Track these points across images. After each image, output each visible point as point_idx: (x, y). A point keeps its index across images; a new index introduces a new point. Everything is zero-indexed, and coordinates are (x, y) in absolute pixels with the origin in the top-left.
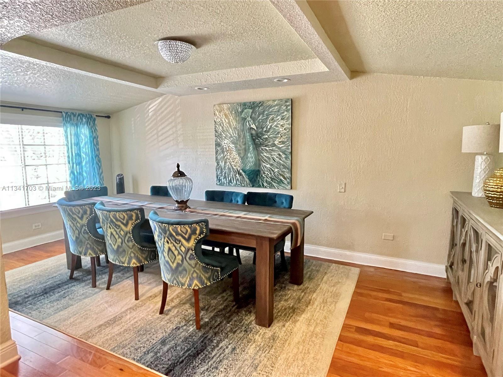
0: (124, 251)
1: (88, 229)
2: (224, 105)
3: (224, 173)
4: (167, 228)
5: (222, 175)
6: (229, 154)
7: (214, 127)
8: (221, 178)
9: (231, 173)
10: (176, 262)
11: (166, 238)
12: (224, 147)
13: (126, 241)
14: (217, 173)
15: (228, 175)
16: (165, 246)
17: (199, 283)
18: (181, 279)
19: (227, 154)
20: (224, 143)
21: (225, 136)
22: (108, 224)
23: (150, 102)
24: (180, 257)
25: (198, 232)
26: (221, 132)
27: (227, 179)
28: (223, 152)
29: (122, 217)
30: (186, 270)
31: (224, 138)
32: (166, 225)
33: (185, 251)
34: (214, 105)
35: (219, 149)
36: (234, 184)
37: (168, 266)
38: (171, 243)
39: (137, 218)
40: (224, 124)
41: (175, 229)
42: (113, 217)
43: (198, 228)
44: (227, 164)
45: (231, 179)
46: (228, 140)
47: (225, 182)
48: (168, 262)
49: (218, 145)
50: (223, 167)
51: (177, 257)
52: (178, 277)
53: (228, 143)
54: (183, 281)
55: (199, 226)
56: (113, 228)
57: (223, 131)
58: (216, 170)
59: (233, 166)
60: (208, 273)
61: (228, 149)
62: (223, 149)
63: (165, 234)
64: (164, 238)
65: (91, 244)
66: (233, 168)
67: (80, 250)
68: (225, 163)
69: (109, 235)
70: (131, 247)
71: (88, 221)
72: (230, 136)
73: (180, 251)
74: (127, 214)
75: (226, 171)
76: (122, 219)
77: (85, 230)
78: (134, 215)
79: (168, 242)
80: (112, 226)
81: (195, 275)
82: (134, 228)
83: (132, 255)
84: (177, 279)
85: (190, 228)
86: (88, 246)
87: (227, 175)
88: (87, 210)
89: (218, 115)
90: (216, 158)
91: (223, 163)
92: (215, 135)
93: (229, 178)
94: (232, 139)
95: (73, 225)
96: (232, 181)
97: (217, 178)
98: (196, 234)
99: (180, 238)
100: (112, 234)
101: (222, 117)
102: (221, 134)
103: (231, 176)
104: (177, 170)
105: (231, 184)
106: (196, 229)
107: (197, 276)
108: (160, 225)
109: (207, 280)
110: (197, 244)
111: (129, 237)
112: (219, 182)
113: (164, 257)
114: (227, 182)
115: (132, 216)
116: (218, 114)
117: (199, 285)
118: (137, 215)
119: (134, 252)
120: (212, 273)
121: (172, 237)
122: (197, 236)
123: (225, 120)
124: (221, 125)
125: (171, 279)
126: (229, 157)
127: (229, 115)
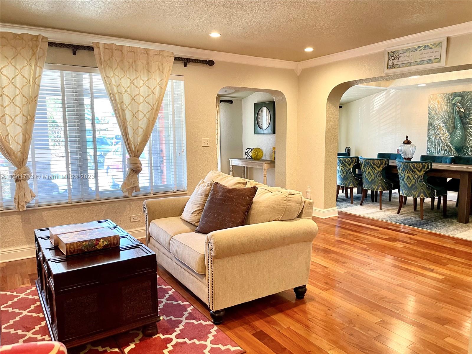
0: (375, 182)
1: (352, 171)
2: (438, 95)
3: (434, 145)
4: (409, 165)
5: (432, 147)
6: (439, 131)
7: (428, 111)
8: (431, 149)
9: (440, 145)
10: (411, 183)
11: (407, 171)
12: (436, 126)
13: (377, 176)
14: (428, 146)
16: (405, 175)
17: (424, 195)
18: (413, 193)
19: (438, 131)
20: (436, 123)
21: (437, 117)
22: (368, 167)
23: (375, 95)
24: (414, 181)
25: (426, 167)
26: (434, 115)
27: (437, 150)
28: (434, 129)
29: (378, 163)
30: (417, 188)
31: (436, 119)
32: (408, 163)
33: (417, 177)
34: (429, 95)
35: (431, 127)
36: (442, 153)
37: (406, 186)
38: (410, 173)
39: (385, 164)
40: (437, 109)
41: (413, 165)
42: (372, 163)
43: (426, 165)
44: (437, 138)
45: (440, 150)
46: (439, 120)
47: (435, 152)
48: (406, 184)
49: (430, 124)
50: (433, 141)
51: (412, 181)
52: (412, 192)
53: (439, 123)
54: (415, 194)
55: (427, 164)
56: (371, 169)
57: (436, 114)
58: (427, 143)
59: (442, 140)
60: (429, 191)
61: (438, 127)
62: (435, 127)
63: (407, 168)
64: (406, 171)
65: (353, 180)
66: (442, 142)
67: (346, 183)
68: (436, 137)
69: (367, 173)
70: (380, 180)
71: (353, 166)
72: (441, 117)
73: (414, 177)
74: (380, 161)
75: (436, 144)
76: (377, 164)
77: (351, 171)
78: (384, 162)
79: (408, 173)
80: (370, 168)
81: (422, 191)
82: (383, 169)
83: (380, 184)
84: (411, 193)
85: (422, 165)
86: (351, 181)
87: (436, 147)
88: (353, 160)
89: (432, 103)
90: (428, 134)
91: (434, 138)
92: (429, 117)
93: (439, 149)
94: (442, 119)
95: (343, 169)
96: (441, 151)
97: (428, 149)
98: (425, 168)
99: (415, 170)
100: (369, 172)
101: (435, 103)
102: (433, 116)
103: (440, 147)
104: (406, 140)
105: (439, 153)
106: (425, 166)
107: (423, 191)
108: (404, 164)
109: (428, 194)
110: (425, 174)
111: (380, 174)
112: (429, 152)
113: (404, 182)
114: (436, 152)
115: (383, 162)
116: (432, 101)
117: (424, 196)
118: (386, 162)
119: (381, 183)
120: (431, 191)
121: (411, 170)
122: (425, 169)
123: (438, 106)
124: (434, 110)
125: (407, 193)
126: (439, 133)
127: (441, 102)
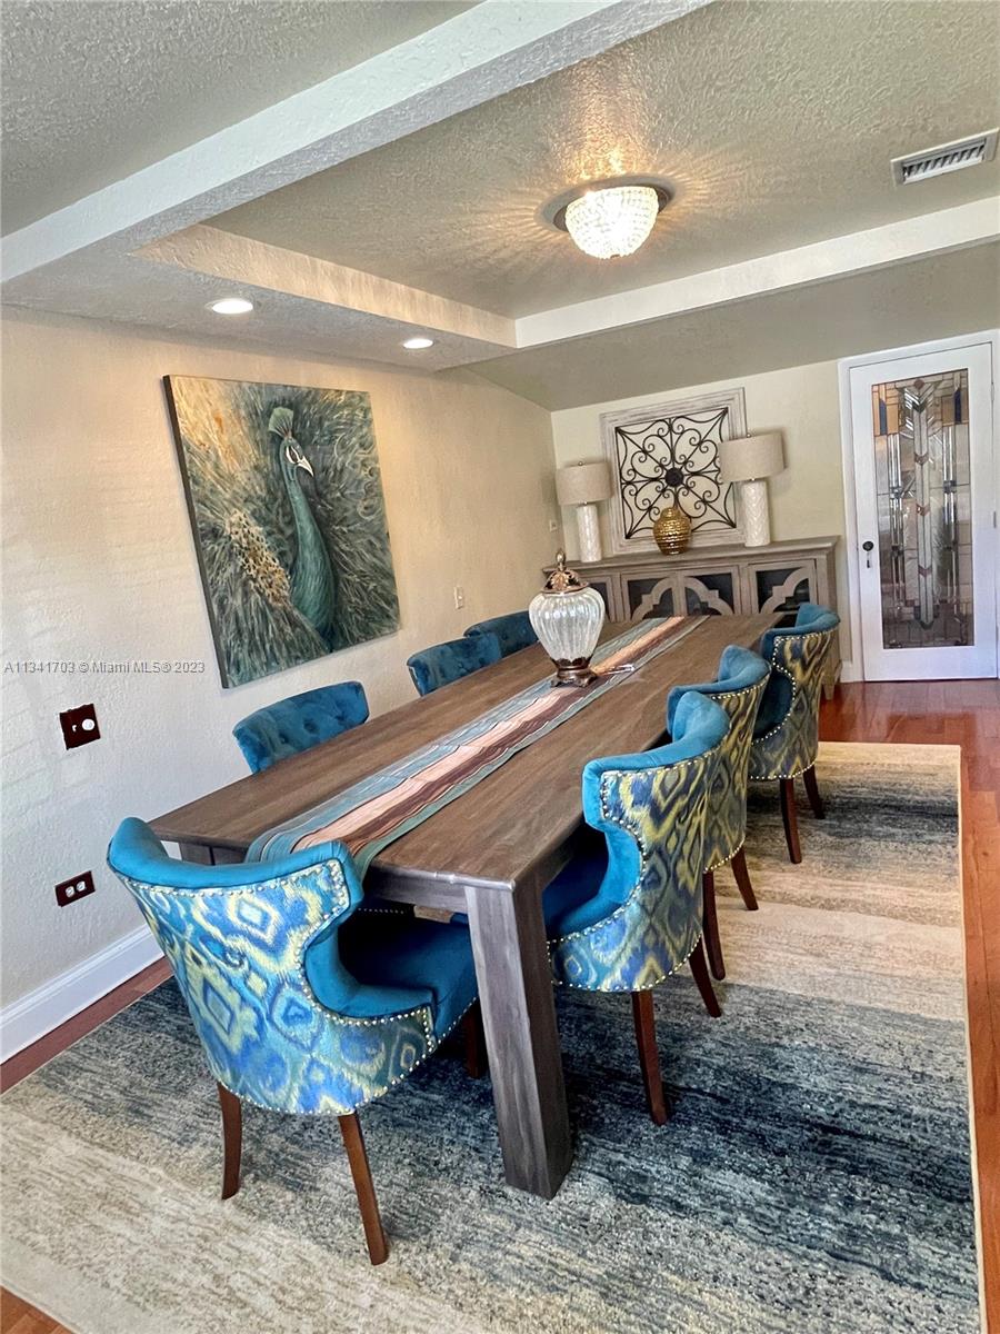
6: (251, 561)
9: (270, 626)
12: (234, 537)
15: (262, 640)
19: (247, 561)
20: (232, 525)
21: (228, 496)
26: (213, 485)
27: (262, 651)
28: (232, 557)
46: (239, 509)
50: (240, 613)
53: (243, 522)
61: (245, 544)
72: (244, 495)
93: (267, 646)
94: (251, 506)
103: (271, 636)
123: (219, 439)
127: (230, 423)
